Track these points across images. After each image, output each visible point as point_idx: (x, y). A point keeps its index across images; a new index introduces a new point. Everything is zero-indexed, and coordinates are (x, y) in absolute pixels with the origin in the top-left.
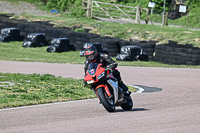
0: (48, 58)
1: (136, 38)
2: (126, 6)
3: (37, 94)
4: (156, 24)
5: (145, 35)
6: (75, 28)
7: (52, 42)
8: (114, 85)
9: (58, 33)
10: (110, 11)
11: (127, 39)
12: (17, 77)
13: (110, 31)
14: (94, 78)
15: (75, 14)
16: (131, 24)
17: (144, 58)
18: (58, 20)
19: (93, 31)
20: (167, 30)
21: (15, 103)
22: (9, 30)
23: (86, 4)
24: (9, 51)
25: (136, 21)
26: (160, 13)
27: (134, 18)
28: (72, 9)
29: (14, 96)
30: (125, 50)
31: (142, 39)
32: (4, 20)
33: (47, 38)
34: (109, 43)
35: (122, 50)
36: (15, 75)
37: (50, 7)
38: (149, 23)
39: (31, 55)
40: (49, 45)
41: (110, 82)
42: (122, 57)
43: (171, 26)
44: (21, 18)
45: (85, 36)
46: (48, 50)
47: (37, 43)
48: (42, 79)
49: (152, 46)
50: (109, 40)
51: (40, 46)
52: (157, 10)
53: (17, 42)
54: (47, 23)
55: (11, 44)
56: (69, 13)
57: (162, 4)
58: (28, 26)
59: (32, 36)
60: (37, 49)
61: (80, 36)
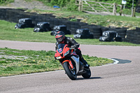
0: (52, 39)
1: (113, 25)
2: (106, 3)
3: (44, 64)
4: (127, 16)
5: (119, 24)
6: (70, 18)
7: (55, 28)
8: (77, 60)
9: (58, 22)
10: (95, 7)
11: (107, 26)
12: (30, 53)
13: (95, 20)
14: (62, 55)
15: (70, 9)
16: (109, 16)
17: (119, 40)
18: (59, 13)
19: (83, 20)
20: (135, 20)
21: (28, 71)
22: (24, 20)
23: (78, 2)
24: (24, 35)
25: (113, 14)
26: (130, 8)
27: (112, 12)
28: (68, 5)
29: (28, 66)
30: (106, 34)
31: (117, 27)
32: (21, 13)
33: (51, 25)
34: (94, 29)
35: (104, 34)
36: (28, 51)
37: (53, 4)
38: (122, 15)
39: (40, 38)
40: (52, 30)
41: (73, 58)
42: (103, 39)
43: (137, 17)
44: (33, 11)
45: (77, 24)
46: (52, 34)
47: (44, 29)
48: (47, 54)
49: (124, 31)
50: (94, 27)
51: (46, 31)
52: (128, 6)
53: (30, 29)
54: (51, 15)
55: (26, 29)
56: (66, 8)
57: (131, 2)
58: (37, 17)
59: (41, 24)
60: (44, 33)
61: (74, 24)
